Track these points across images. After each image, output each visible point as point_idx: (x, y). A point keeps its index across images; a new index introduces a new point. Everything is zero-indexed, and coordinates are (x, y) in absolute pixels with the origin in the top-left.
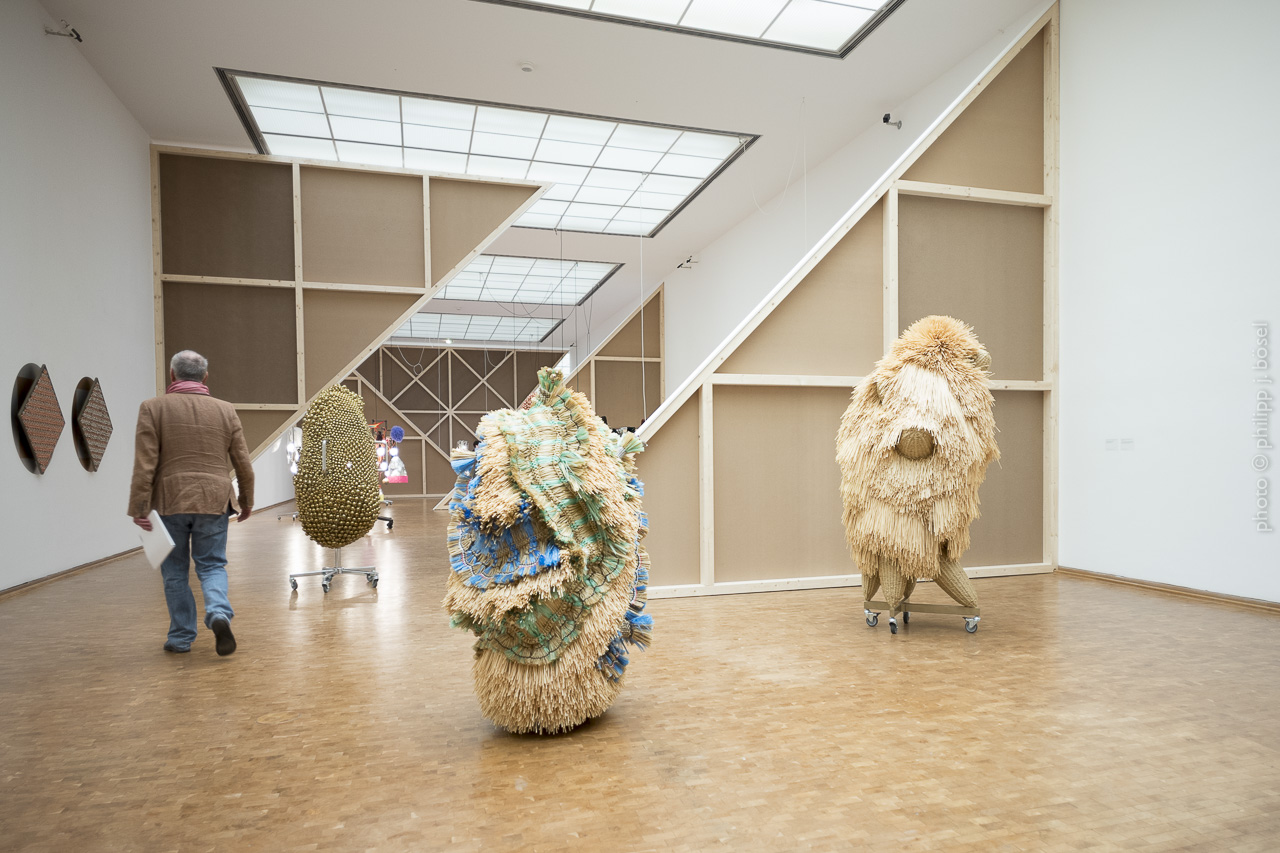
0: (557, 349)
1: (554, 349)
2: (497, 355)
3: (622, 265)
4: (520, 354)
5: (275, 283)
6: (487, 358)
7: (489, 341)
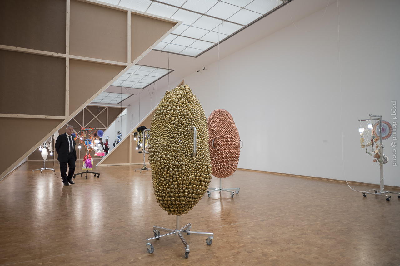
0: (123, 107)
1: (122, 107)
2: (102, 108)
3: (174, 70)
4: (109, 108)
5: (55, 54)
6: (98, 108)
7: (99, 103)
